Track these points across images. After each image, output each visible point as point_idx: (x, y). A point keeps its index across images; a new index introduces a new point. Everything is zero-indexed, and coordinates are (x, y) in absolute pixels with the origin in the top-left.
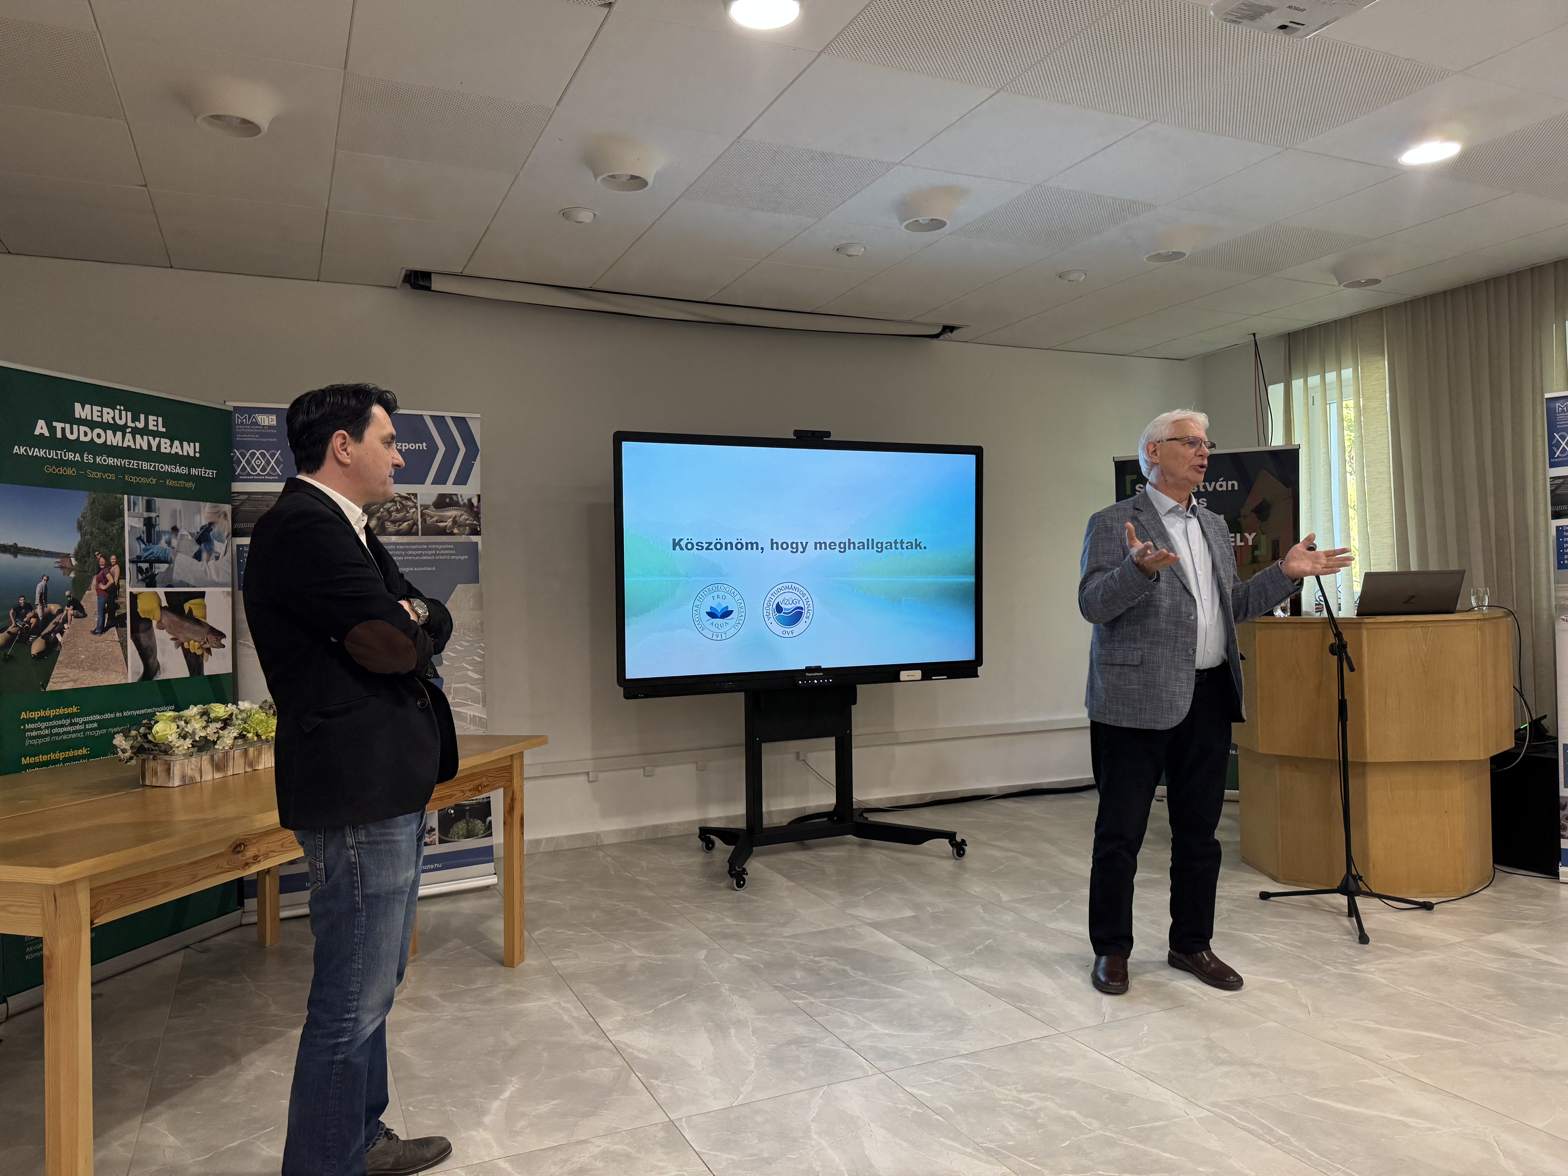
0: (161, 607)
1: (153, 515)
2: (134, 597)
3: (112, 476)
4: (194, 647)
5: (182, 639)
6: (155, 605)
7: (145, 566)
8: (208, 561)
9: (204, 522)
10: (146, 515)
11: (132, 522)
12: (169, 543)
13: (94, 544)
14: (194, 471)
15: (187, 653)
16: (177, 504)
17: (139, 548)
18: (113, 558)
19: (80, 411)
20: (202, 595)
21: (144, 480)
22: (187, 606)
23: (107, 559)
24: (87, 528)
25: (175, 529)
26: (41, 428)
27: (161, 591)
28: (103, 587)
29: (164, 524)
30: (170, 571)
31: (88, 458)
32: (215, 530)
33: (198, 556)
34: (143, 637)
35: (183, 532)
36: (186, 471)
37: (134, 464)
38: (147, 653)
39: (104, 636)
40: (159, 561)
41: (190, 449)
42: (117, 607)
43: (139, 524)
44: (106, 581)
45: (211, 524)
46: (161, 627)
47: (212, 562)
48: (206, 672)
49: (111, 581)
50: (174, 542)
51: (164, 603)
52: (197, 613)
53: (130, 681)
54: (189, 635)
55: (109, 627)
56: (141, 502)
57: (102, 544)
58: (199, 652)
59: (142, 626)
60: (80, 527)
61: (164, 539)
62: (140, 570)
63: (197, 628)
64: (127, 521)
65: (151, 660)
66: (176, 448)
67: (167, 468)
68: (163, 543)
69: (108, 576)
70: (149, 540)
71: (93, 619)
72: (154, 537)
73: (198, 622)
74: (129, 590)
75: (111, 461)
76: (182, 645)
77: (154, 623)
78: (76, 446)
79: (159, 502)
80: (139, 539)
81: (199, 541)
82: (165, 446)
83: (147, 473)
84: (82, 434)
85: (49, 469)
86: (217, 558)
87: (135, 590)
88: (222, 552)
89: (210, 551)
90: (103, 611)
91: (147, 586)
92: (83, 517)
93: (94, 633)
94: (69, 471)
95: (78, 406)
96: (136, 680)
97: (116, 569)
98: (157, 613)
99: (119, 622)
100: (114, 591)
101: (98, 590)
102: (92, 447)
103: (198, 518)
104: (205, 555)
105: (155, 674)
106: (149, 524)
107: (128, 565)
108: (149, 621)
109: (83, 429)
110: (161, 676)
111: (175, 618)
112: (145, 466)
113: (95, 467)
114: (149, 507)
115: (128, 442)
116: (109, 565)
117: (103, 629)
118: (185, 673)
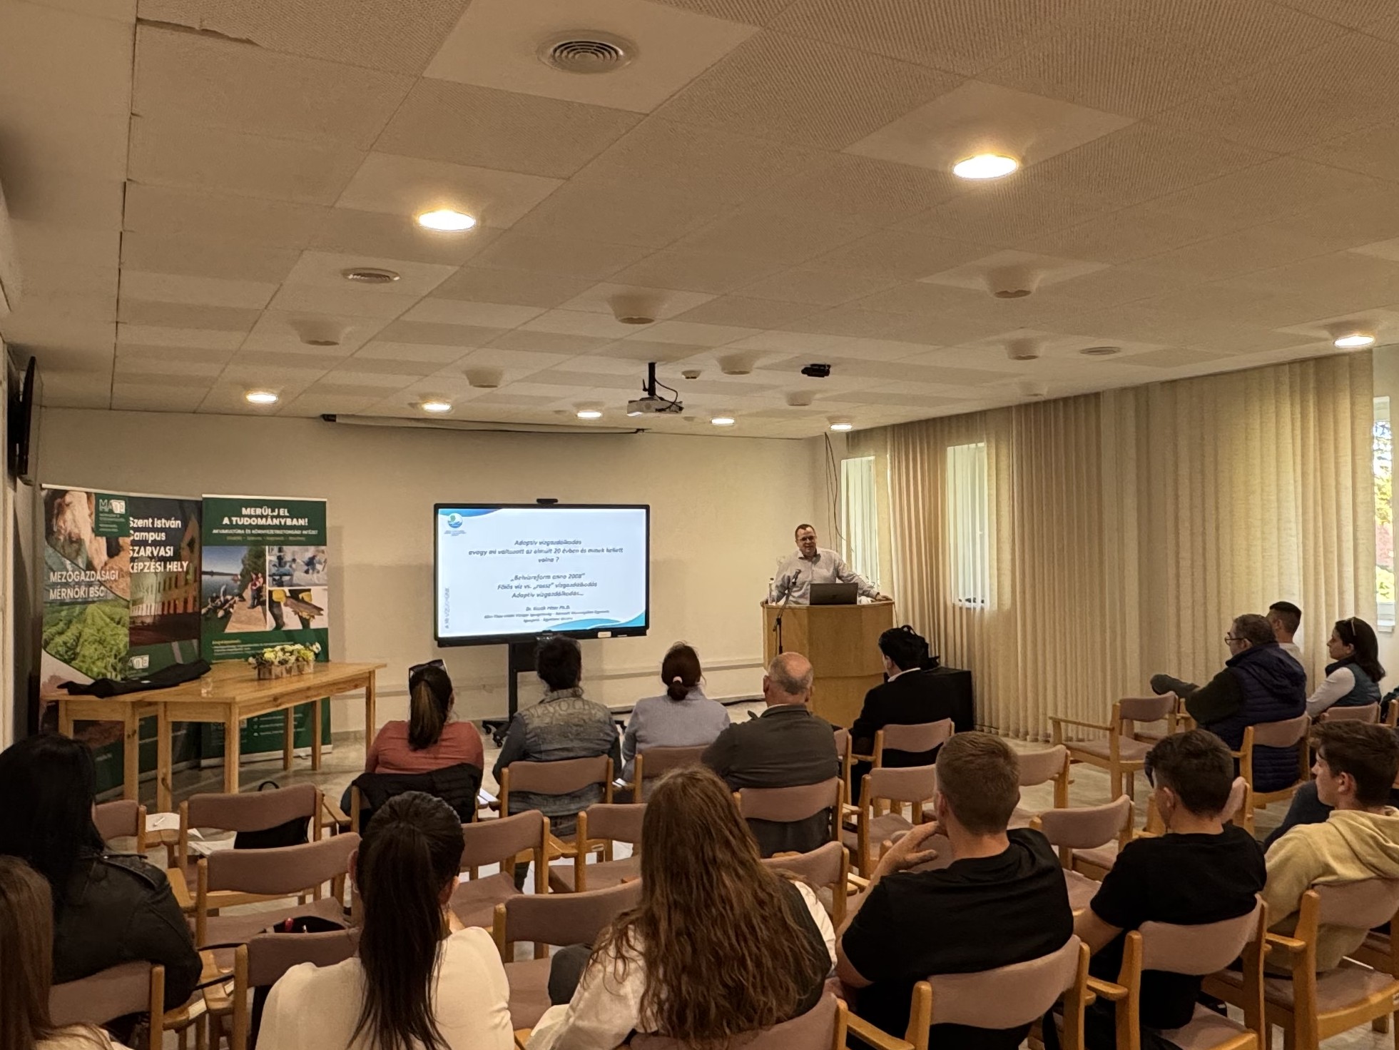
0: (287, 597)
1: (282, 554)
2: (270, 592)
3: (260, 538)
4: (305, 615)
5: (298, 611)
6: (282, 595)
7: (277, 578)
8: (312, 574)
9: (310, 555)
10: (278, 554)
11: (271, 557)
12: (291, 566)
14: (305, 532)
15: (301, 618)
16: (296, 548)
17: (274, 570)
18: (260, 575)
19: (244, 511)
20: (309, 590)
21: (277, 538)
22: (300, 596)
23: (257, 575)
24: (247, 562)
25: (294, 560)
26: (226, 521)
27: (286, 589)
28: (254, 588)
29: (288, 558)
30: (291, 579)
31: (248, 531)
32: (317, 558)
33: (307, 572)
34: (276, 611)
35: (298, 561)
36: (300, 532)
37: (272, 532)
38: (278, 618)
39: (256, 609)
40: (286, 575)
41: (302, 522)
42: (262, 596)
43: (274, 559)
44: (255, 585)
45: (314, 556)
46: (286, 605)
47: (315, 574)
48: (312, 627)
49: (258, 585)
50: (294, 566)
51: (288, 594)
52: (306, 599)
54: (302, 609)
55: (257, 605)
56: (276, 548)
57: (254, 569)
58: (308, 617)
59: (275, 605)
60: (243, 562)
61: (288, 564)
62: (274, 580)
63: (307, 606)
64: (268, 558)
65: (280, 621)
66: (295, 522)
67: (289, 532)
68: (287, 567)
69: (257, 583)
70: (280, 565)
71: (249, 602)
72: (283, 564)
73: (307, 603)
74: (268, 588)
75: (259, 532)
76: (298, 614)
77: (282, 604)
78: (243, 527)
79: (285, 548)
81: (307, 564)
82: (289, 522)
83: (279, 535)
84: (246, 521)
85: (229, 538)
86: (318, 572)
87: (272, 589)
88: (321, 569)
89: (314, 569)
90: (254, 598)
91: (279, 586)
92: (245, 557)
93: (249, 608)
94: (239, 538)
95: (244, 509)
96: (271, 629)
97: (261, 580)
98: (284, 599)
99: (263, 603)
100: (260, 590)
101: (252, 589)
102: (251, 527)
103: (307, 554)
104: (311, 571)
105: (282, 627)
106: (280, 558)
107: (268, 578)
108: (279, 604)
109: (246, 519)
110: (285, 628)
111: (294, 601)
112: (278, 532)
113: (252, 535)
114: (280, 550)
115: (269, 522)
116: (257, 578)
117: (253, 606)
118: (300, 627)
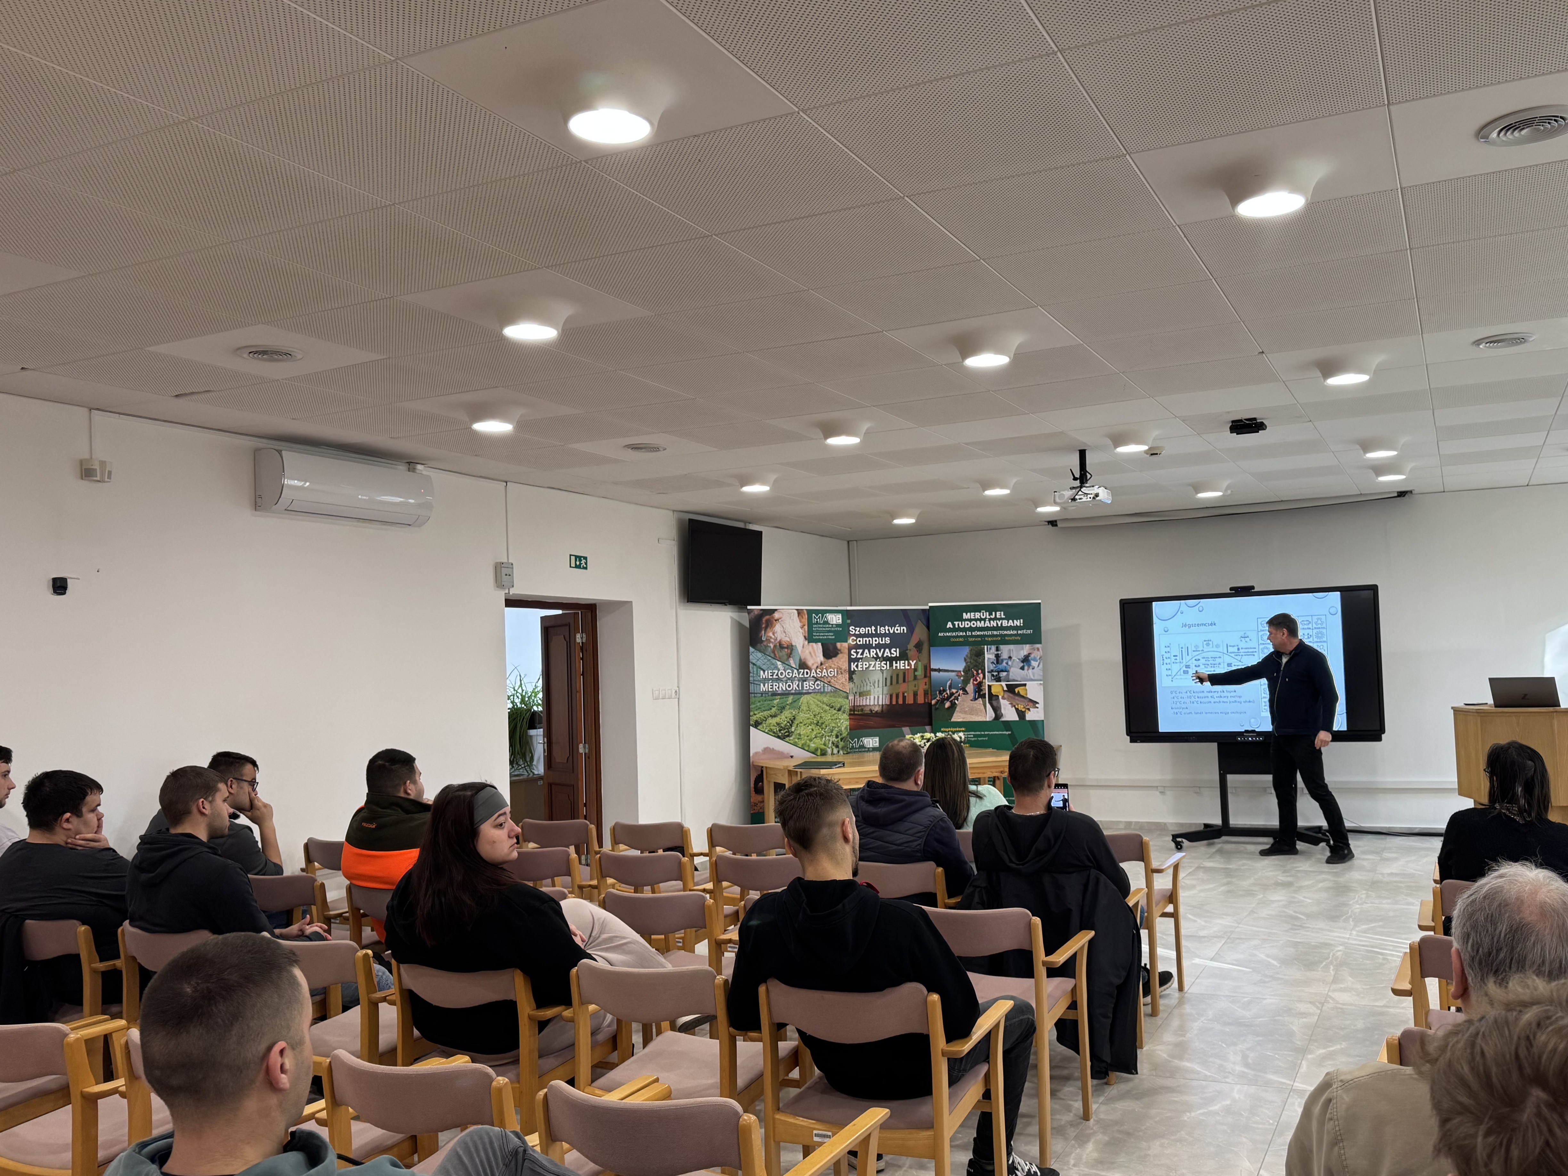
0: (1004, 691)
1: (999, 652)
2: (990, 687)
3: (980, 639)
4: (1021, 707)
5: (1014, 704)
6: (1001, 689)
7: (995, 674)
8: (1028, 670)
9: (1026, 653)
10: (996, 653)
11: (989, 656)
12: (1007, 663)
13: (971, 666)
14: (1020, 632)
15: (1017, 710)
16: (1012, 647)
17: (992, 667)
18: (980, 671)
19: (965, 616)
20: (1025, 685)
21: (995, 639)
22: (1016, 690)
23: (977, 671)
24: (968, 660)
25: (1010, 658)
26: (950, 625)
27: (1004, 684)
28: (975, 683)
29: (1005, 656)
30: (1008, 675)
31: (969, 633)
32: (1032, 656)
33: (1022, 668)
34: (995, 703)
35: (1014, 658)
36: (1016, 632)
37: (990, 633)
38: (996, 709)
39: (977, 701)
40: (1002, 671)
41: (1017, 623)
42: (982, 690)
43: (992, 657)
44: (977, 680)
45: (1029, 654)
46: (1003, 698)
47: (1030, 671)
48: (1027, 718)
49: (979, 680)
50: (1010, 663)
51: (1005, 689)
52: (1022, 693)
53: (988, 720)
54: (1018, 702)
55: (978, 698)
56: (993, 648)
57: (976, 666)
58: (1023, 710)
59: (994, 698)
60: (965, 660)
61: (1005, 662)
62: (993, 675)
63: (1022, 699)
64: (987, 656)
65: (998, 712)
66: (1011, 623)
67: (1005, 632)
68: (1004, 664)
69: (978, 678)
70: (998, 663)
71: (971, 695)
73: (1023, 697)
74: (987, 683)
75: (979, 633)
76: (1015, 706)
77: (1000, 697)
78: (964, 630)
79: (1001, 647)
80: (993, 663)
81: (1023, 661)
82: (1005, 623)
83: (997, 636)
84: (967, 625)
85: (952, 640)
86: (1033, 669)
87: (990, 684)
88: (1036, 666)
89: (1029, 666)
90: (975, 692)
91: (997, 681)
92: (967, 656)
93: (971, 700)
94: (961, 640)
95: (964, 614)
96: (991, 719)
97: (981, 676)
98: (1002, 693)
99: (983, 697)
100: (980, 684)
101: (973, 684)
102: (971, 629)
103: (1022, 652)
104: (1026, 668)
105: (1001, 717)
106: (997, 656)
107: (987, 674)
108: (997, 697)
109: (966, 622)
110: (1003, 719)
111: (1011, 695)
112: (995, 633)
113: (972, 636)
114: (997, 649)
115: (987, 624)
116: (978, 674)
117: (975, 699)
118: (1017, 719)
